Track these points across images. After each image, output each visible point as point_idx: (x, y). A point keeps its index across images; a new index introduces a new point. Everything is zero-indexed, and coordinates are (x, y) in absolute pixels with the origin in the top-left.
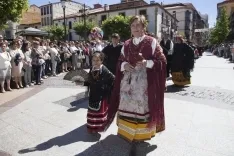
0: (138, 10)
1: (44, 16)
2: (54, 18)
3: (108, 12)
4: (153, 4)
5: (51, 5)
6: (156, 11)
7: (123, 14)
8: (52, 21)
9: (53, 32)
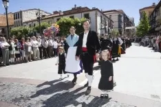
0: (83, 14)
1: (16, 20)
2: (23, 21)
3: (62, 16)
5: (21, 12)
6: (96, 14)
7: (72, 17)
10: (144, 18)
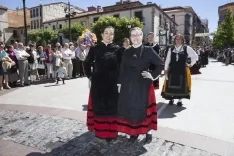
0: (133, 11)
1: (33, 19)
2: (44, 20)
3: (101, 13)
4: (149, 5)
5: (41, 6)
6: (153, 12)
7: (117, 16)
8: (42, 24)
9: (40, 35)
10: (228, 21)
